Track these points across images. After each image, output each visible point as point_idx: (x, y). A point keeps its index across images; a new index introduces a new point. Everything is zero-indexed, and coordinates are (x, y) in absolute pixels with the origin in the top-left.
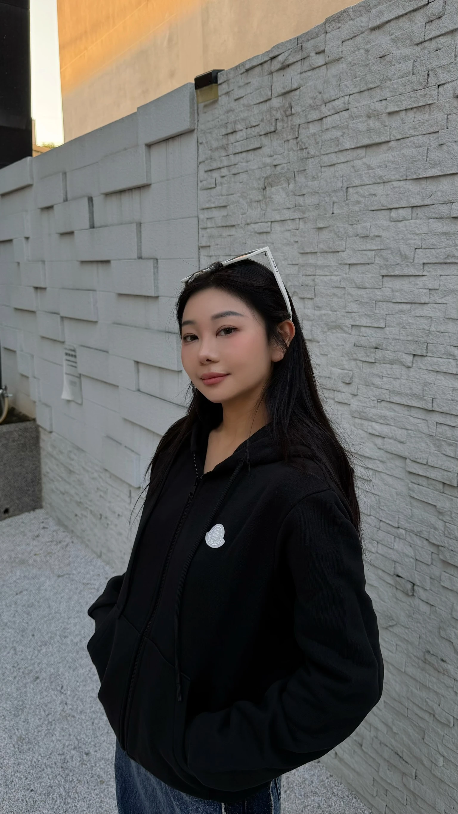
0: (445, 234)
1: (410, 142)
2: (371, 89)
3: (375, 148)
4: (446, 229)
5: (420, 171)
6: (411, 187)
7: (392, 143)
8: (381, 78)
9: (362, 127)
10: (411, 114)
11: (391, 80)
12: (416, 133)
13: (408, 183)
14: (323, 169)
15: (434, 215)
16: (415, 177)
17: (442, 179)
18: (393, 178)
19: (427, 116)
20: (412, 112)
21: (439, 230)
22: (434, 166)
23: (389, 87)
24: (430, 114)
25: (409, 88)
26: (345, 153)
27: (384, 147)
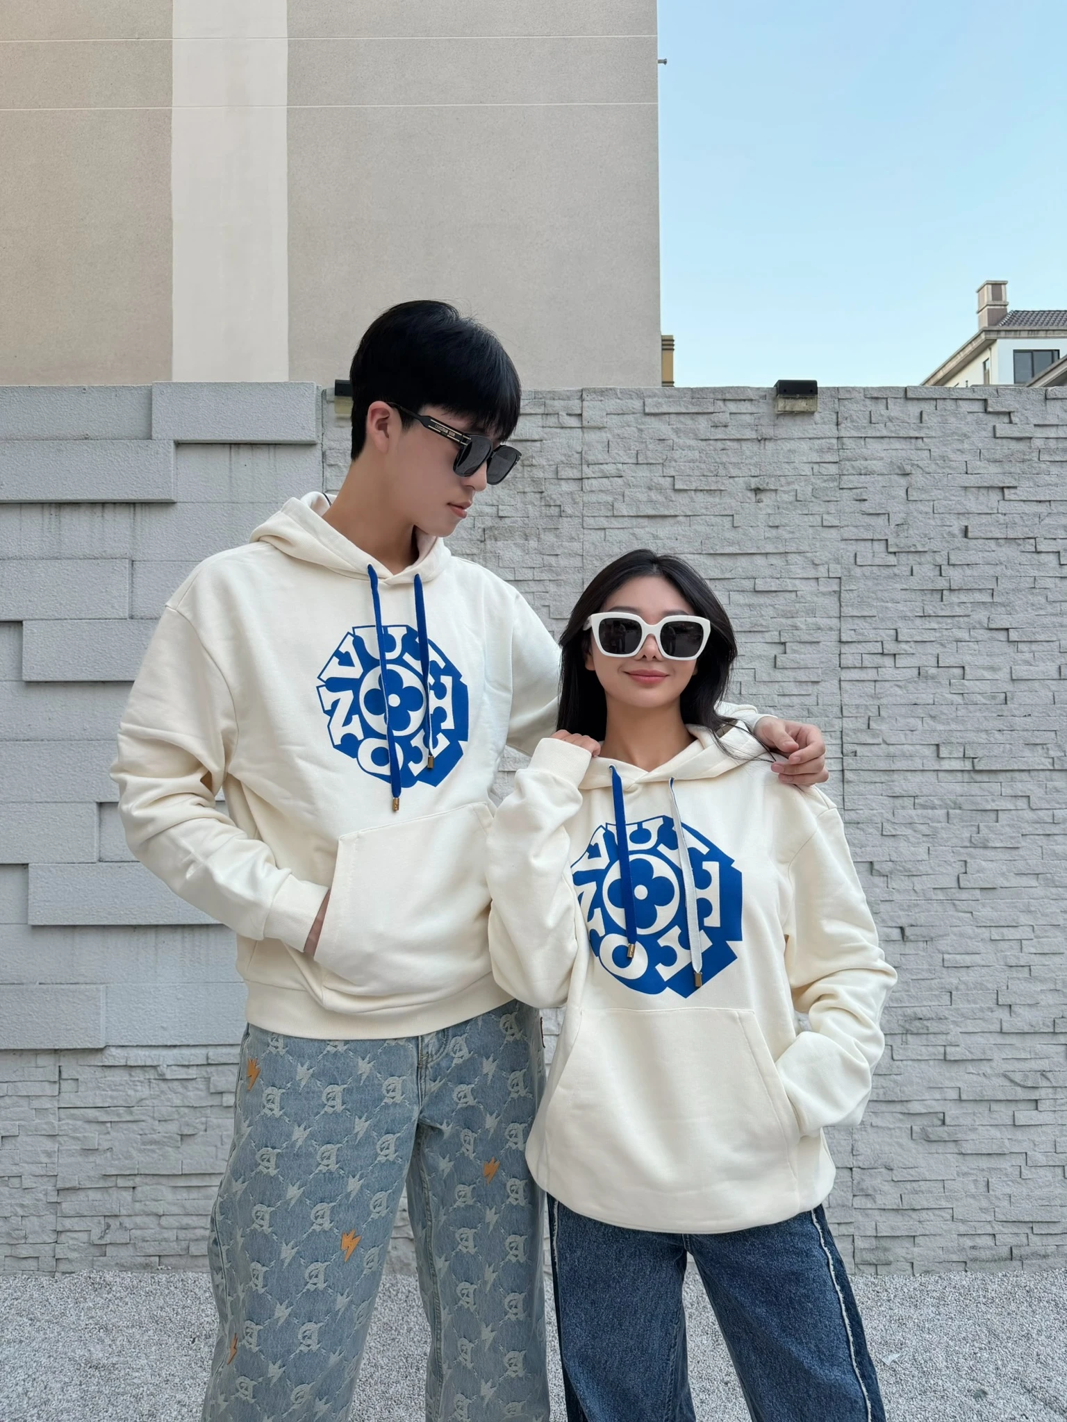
0: (749, 606)
1: (702, 520)
2: (651, 464)
3: (659, 521)
4: (747, 601)
5: (717, 547)
6: (705, 561)
7: (680, 518)
8: (665, 457)
9: (643, 497)
10: (700, 495)
11: (676, 461)
12: (708, 513)
13: (702, 556)
14: (586, 531)
15: (735, 588)
16: (712, 552)
17: (738, 557)
18: (686, 550)
19: (717, 500)
20: (702, 493)
21: (742, 602)
22: (732, 544)
23: (674, 467)
24: (720, 499)
25: (697, 473)
26: (621, 520)
27: (671, 521)
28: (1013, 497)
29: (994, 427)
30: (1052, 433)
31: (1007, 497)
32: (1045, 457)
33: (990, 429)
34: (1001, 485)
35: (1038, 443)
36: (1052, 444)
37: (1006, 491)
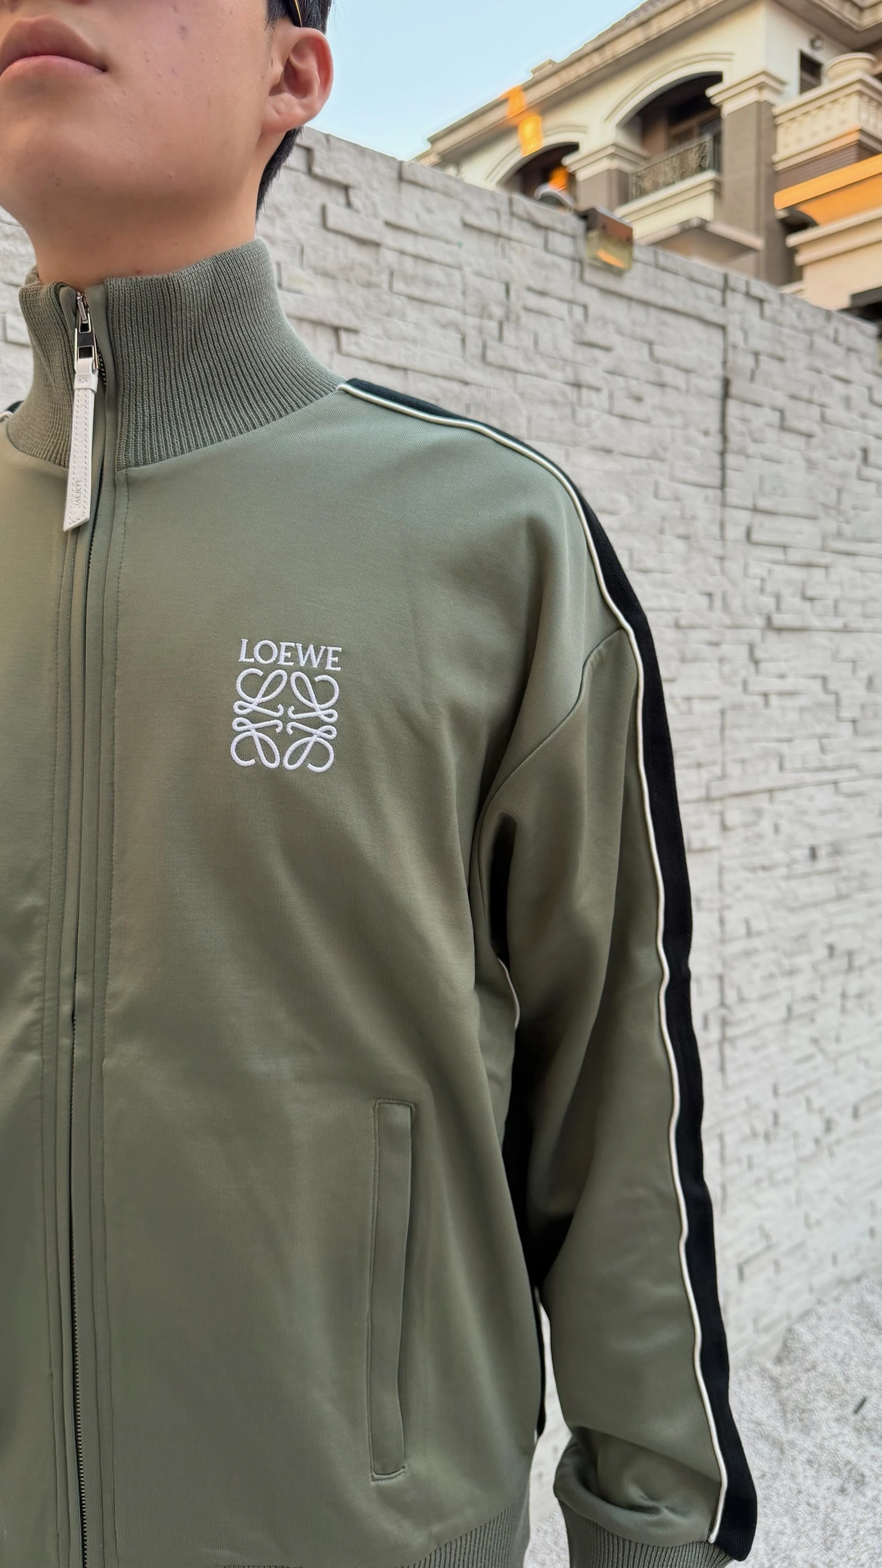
28: (353, 349)
29: (324, 209)
30: (408, 243)
31: (345, 346)
32: (399, 286)
33: (317, 209)
34: (336, 322)
35: (389, 257)
36: (409, 263)
37: (343, 335)
